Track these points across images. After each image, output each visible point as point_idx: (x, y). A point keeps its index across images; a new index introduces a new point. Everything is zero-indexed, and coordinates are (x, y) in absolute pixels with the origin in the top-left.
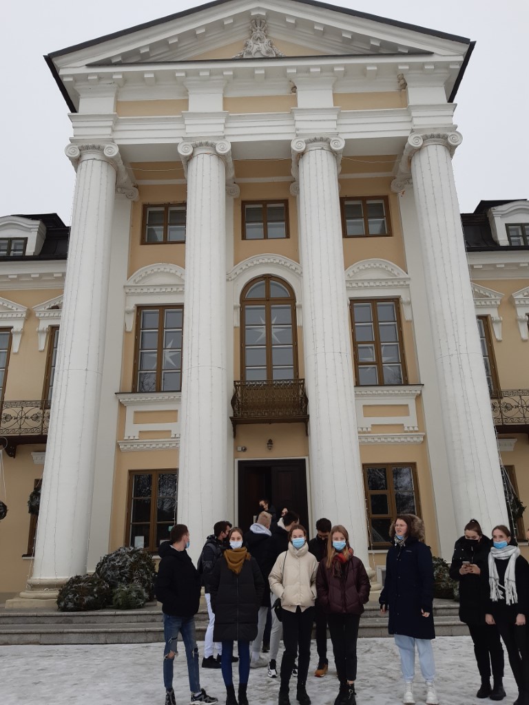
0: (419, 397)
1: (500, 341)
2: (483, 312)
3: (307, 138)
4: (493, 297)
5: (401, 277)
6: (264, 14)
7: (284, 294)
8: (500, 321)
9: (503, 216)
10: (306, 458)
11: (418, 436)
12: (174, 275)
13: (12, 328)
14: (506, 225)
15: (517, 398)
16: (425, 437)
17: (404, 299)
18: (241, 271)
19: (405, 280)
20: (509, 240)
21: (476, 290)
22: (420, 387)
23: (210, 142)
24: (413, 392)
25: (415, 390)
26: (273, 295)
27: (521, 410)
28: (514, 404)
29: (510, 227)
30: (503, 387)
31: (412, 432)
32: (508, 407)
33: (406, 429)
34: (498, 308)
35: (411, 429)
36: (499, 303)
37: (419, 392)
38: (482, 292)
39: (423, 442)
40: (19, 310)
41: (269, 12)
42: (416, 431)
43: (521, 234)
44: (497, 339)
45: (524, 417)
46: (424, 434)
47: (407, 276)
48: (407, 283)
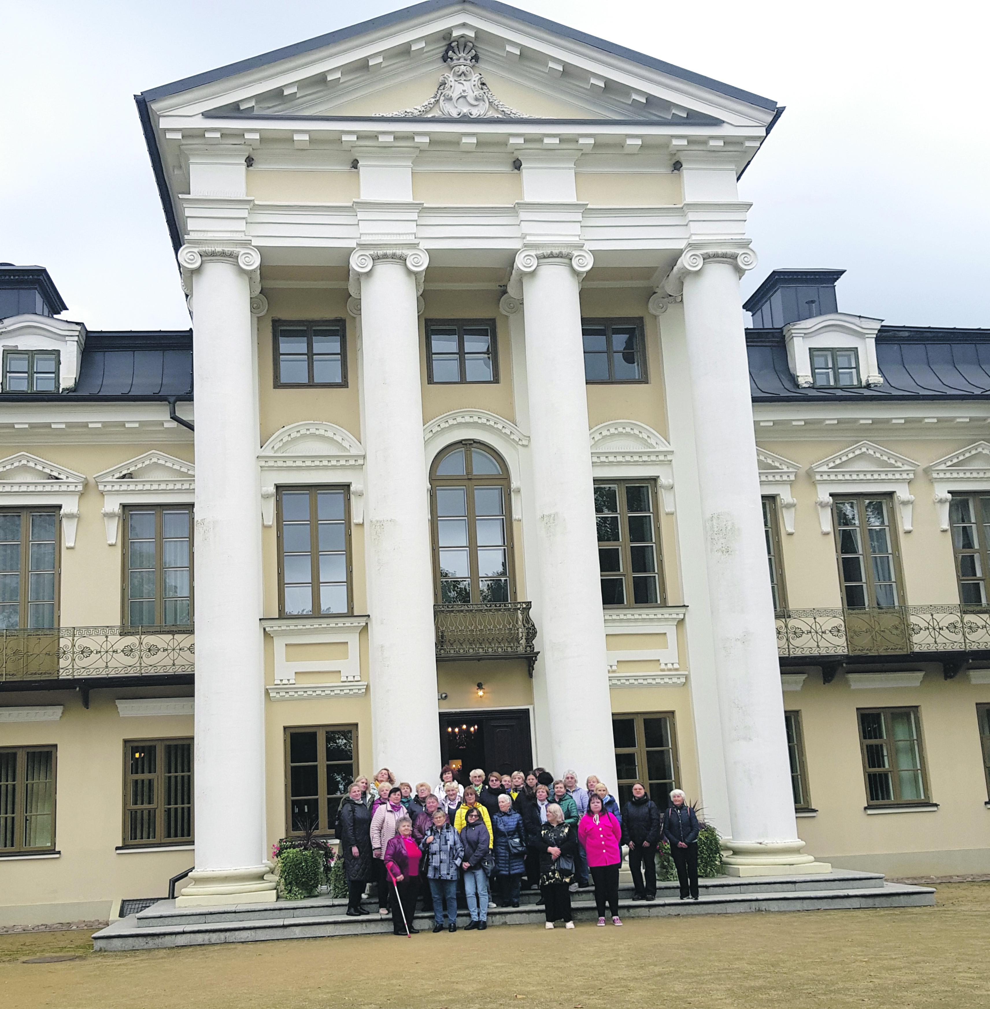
0: (681, 622)
1: (790, 534)
2: (770, 491)
3: (539, 252)
4: (786, 470)
5: (661, 449)
6: (472, 34)
7: (493, 469)
8: (793, 505)
9: (806, 336)
10: (530, 707)
11: (679, 676)
12: (330, 440)
13: (60, 507)
14: (810, 349)
15: (810, 621)
16: (687, 677)
17: (663, 481)
18: (431, 434)
19: (666, 453)
20: (813, 374)
21: (762, 458)
22: (683, 610)
23: (399, 252)
24: (674, 616)
25: (678, 614)
26: (476, 472)
27: (815, 637)
28: (805, 628)
29: (815, 353)
30: (793, 604)
31: (670, 670)
32: (798, 633)
33: (663, 666)
34: (791, 485)
35: (670, 666)
36: (792, 477)
37: (681, 616)
38: (770, 461)
39: (684, 684)
40: (70, 480)
41: (478, 32)
42: (676, 670)
43: (830, 365)
44: (787, 531)
45: (818, 646)
46: (686, 673)
47: (670, 449)
48: (669, 458)
